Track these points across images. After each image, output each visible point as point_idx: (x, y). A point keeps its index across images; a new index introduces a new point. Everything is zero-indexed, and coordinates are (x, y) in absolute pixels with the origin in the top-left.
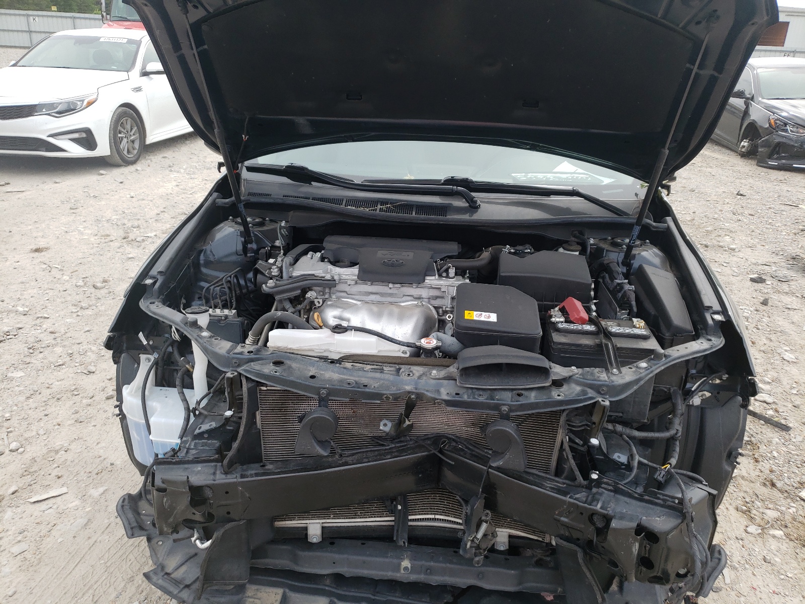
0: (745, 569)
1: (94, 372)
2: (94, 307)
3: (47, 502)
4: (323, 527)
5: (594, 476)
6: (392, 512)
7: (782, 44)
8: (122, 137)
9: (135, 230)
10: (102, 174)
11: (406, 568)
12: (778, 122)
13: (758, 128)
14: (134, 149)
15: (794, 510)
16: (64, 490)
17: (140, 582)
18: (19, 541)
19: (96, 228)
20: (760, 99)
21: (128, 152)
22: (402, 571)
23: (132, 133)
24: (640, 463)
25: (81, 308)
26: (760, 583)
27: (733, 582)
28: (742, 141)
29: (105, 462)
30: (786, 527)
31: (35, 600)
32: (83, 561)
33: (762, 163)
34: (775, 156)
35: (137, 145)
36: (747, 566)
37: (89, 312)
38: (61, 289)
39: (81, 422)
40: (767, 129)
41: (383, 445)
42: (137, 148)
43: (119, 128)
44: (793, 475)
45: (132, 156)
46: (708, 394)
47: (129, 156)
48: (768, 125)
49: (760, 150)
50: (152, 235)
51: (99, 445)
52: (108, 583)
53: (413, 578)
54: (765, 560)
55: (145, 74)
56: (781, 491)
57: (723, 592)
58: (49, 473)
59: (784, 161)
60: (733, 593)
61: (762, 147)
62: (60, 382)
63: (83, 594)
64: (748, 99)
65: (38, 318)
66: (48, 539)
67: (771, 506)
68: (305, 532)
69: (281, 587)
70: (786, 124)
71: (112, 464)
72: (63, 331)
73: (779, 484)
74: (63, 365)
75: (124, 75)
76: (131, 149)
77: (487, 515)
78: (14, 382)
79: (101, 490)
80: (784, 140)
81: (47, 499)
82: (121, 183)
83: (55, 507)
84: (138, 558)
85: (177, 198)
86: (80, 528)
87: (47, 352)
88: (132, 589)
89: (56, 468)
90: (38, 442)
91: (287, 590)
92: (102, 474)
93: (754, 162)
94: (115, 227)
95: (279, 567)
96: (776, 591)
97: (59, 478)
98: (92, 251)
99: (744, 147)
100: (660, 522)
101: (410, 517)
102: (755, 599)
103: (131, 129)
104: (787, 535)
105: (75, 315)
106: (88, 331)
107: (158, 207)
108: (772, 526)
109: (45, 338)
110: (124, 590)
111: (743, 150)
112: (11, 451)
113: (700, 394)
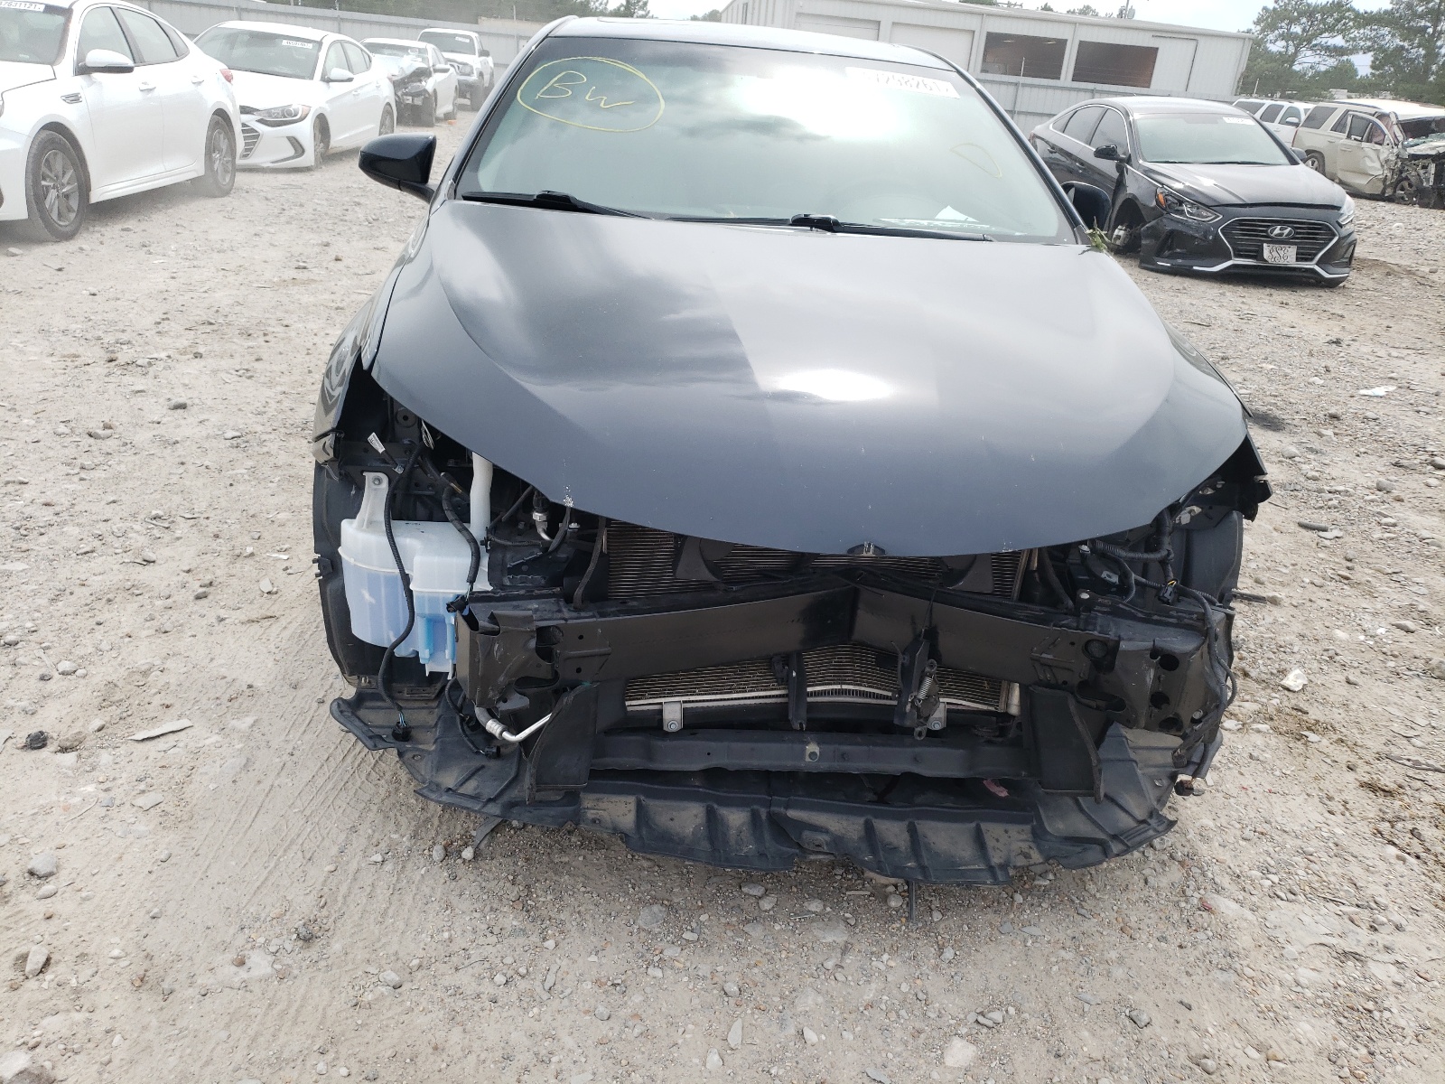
0: (1229, 768)
1: (154, 562)
2: (105, 467)
3: (162, 739)
4: (685, 710)
5: (1085, 596)
6: (783, 681)
7: (1147, 84)
8: (47, 187)
9: (124, 347)
10: (16, 255)
11: (813, 754)
12: (1170, 198)
13: (1141, 207)
14: (70, 209)
15: (1278, 701)
16: (184, 723)
17: (370, 831)
18: (143, 792)
19: (47, 343)
20: (1141, 162)
21: (60, 215)
22: (808, 759)
23: (65, 180)
24: (1137, 582)
25: (82, 468)
26: (1251, 783)
27: (1216, 784)
28: (1115, 228)
29: (237, 684)
30: (1272, 719)
31: (207, 863)
32: (263, 811)
33: (1147, 264)
34: (1167, 253)
35: (74, 203)
36: (1231, 765)
37: (98, 474)
38: (29, 440)
39: (166, 632)
40: (1153, 209)
41: (780, 579)
42: (75, 208)
43: (44, 169)
44: (1269, 662)
45: (67, 223)
46: (1197, 509)
47: (61, 223)
48: (1154, 203)
49: (1143, 242)
50: (163, 355)
51: (215, 662)
52: (318, 835)
53: (824, 766)
54: (1251, 756)
55: (83, 70)
56: (1257, 681)
57: (1207, 796)
58: (147, 700)
59: (1180, 261)
60: (1220, 795)
61: (1148, 237)
62: (100, 578)
63: (285, 851)
64: (1121, 160)
65: (8, 483)
66: (192, 786)
67: (1248, 697)
68: (659, 717)
69: (634, 794)
70: (1181, 202)
71: (250, 687)
72: (67, 504)
73: (1253, 673)
74: (92, 552)
75: (44, 71)
76: (64, 210)
77: (932, 667)
78: (14, 577)
79: (249, 720)
80: (1179, 227)
81: (162, 735)
82: (60, 270)
83: (181, 744)
84: (352, 803)
85: (181, 298)
86: (238, 770)
87: (52, 533)
88: (359, 842)
89: (155, 694)
90: (104, 661)
91: (642, 798)
92: (240, 700)
93: (1135, 263)
94: (83, 342)
95: (627, 767)
96: (1273, 790)
97: (168, 707)
98: (58, 381)
99: (1118, 237)
100: (1178, 643)
101: (809, 689)
102: (1247, 799)
103: (64, 174)
104: (1275, 729)
105: (76, 479)
106: (114, 502)
107: (151, 311)
108: (1254, 721)
109: (37, 514)
110: (348, 842)
111: (1118, 242)
112: (63, 673)
113: (1188, 509)
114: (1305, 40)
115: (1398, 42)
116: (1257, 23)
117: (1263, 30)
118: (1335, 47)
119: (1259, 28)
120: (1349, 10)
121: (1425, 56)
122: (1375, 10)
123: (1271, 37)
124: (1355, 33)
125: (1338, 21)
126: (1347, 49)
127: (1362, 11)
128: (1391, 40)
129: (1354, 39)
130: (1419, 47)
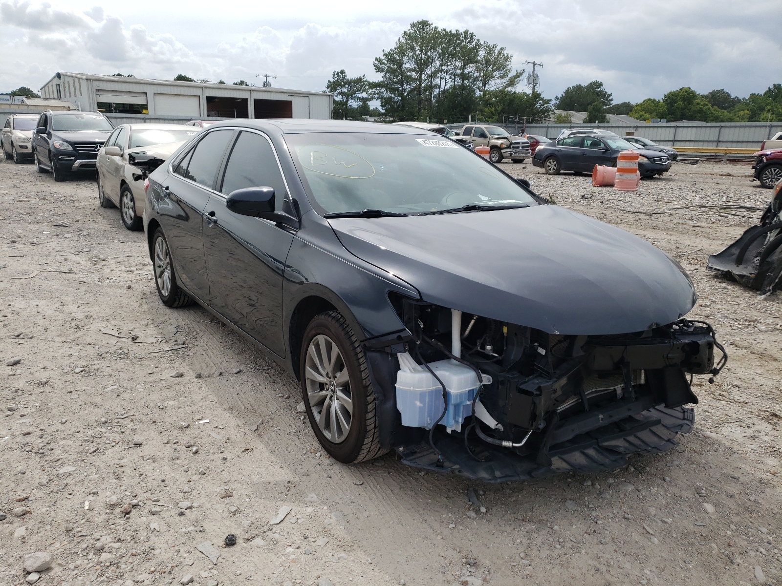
11: (602, 419)
18: (314, 542)
66: (333, 531)
86: (342, 517)
114: (349, 95)
115: (389, 94)
116: (328, 87)
117: (331, 91)
118: (363, 98)
119: (329, 90)
120: (366, 81)
121: (401, 100)
122: (377, 81)
123: (335, 94)
124: (370, 91)
125: (362, 86)
126: (368, 98)
127: (371, 82)
128: (386, 94)
129: (371, 94)
130: (398, 96)
